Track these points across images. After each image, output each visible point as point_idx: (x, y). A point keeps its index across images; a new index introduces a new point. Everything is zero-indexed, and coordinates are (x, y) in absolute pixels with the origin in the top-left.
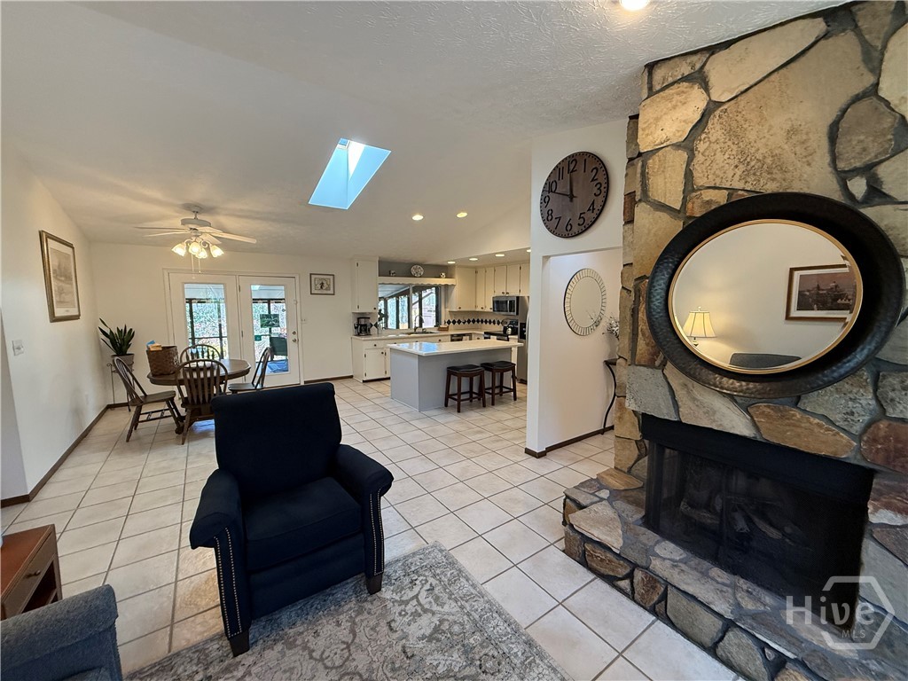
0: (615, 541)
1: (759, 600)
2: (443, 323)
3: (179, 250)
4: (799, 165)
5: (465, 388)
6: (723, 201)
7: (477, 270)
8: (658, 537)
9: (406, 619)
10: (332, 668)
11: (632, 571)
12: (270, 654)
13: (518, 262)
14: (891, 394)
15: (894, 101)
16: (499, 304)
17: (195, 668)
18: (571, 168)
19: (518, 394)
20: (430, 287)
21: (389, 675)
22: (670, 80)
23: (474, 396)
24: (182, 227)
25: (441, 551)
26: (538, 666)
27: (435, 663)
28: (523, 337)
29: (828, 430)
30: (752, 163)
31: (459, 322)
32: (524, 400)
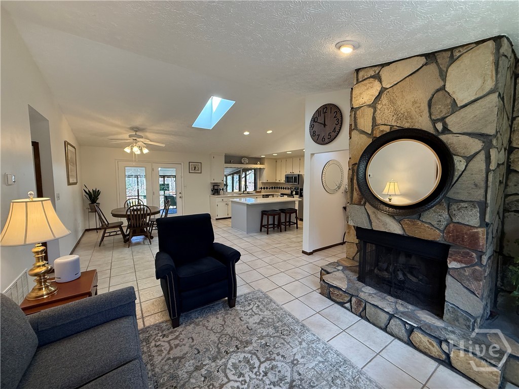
0: (344, 286)
1: (406, 307)
2: (258, 188)
3: (128, 150)
4: (417, 116)
5: (271, 222)
6: (388, 131)
7: (276, 161)
8: (364, 285)
9: (248, 317)
10: (217, 333)
11: (351, 298)
12: (188, 328)
13: (299, 156)
14: (454, 213)
15: (451, 93)
16: (288, 179)
17: (157, 332)
18: (324, 111)
19: (299, 226)
20: (251, 169)
21: (242, 335)
22: (366, 77)
23: (275, 226)
24: (130, 138)
25: (262, 292)
26: (307, 333)
27: (262, 332)
28: (301, 196)
29: (432, 229)
30: (399, 115)
31: (267, 188)
32: (302, 228)
